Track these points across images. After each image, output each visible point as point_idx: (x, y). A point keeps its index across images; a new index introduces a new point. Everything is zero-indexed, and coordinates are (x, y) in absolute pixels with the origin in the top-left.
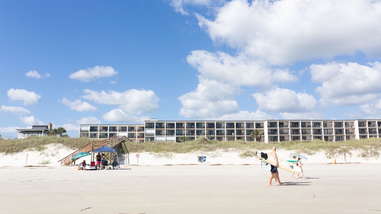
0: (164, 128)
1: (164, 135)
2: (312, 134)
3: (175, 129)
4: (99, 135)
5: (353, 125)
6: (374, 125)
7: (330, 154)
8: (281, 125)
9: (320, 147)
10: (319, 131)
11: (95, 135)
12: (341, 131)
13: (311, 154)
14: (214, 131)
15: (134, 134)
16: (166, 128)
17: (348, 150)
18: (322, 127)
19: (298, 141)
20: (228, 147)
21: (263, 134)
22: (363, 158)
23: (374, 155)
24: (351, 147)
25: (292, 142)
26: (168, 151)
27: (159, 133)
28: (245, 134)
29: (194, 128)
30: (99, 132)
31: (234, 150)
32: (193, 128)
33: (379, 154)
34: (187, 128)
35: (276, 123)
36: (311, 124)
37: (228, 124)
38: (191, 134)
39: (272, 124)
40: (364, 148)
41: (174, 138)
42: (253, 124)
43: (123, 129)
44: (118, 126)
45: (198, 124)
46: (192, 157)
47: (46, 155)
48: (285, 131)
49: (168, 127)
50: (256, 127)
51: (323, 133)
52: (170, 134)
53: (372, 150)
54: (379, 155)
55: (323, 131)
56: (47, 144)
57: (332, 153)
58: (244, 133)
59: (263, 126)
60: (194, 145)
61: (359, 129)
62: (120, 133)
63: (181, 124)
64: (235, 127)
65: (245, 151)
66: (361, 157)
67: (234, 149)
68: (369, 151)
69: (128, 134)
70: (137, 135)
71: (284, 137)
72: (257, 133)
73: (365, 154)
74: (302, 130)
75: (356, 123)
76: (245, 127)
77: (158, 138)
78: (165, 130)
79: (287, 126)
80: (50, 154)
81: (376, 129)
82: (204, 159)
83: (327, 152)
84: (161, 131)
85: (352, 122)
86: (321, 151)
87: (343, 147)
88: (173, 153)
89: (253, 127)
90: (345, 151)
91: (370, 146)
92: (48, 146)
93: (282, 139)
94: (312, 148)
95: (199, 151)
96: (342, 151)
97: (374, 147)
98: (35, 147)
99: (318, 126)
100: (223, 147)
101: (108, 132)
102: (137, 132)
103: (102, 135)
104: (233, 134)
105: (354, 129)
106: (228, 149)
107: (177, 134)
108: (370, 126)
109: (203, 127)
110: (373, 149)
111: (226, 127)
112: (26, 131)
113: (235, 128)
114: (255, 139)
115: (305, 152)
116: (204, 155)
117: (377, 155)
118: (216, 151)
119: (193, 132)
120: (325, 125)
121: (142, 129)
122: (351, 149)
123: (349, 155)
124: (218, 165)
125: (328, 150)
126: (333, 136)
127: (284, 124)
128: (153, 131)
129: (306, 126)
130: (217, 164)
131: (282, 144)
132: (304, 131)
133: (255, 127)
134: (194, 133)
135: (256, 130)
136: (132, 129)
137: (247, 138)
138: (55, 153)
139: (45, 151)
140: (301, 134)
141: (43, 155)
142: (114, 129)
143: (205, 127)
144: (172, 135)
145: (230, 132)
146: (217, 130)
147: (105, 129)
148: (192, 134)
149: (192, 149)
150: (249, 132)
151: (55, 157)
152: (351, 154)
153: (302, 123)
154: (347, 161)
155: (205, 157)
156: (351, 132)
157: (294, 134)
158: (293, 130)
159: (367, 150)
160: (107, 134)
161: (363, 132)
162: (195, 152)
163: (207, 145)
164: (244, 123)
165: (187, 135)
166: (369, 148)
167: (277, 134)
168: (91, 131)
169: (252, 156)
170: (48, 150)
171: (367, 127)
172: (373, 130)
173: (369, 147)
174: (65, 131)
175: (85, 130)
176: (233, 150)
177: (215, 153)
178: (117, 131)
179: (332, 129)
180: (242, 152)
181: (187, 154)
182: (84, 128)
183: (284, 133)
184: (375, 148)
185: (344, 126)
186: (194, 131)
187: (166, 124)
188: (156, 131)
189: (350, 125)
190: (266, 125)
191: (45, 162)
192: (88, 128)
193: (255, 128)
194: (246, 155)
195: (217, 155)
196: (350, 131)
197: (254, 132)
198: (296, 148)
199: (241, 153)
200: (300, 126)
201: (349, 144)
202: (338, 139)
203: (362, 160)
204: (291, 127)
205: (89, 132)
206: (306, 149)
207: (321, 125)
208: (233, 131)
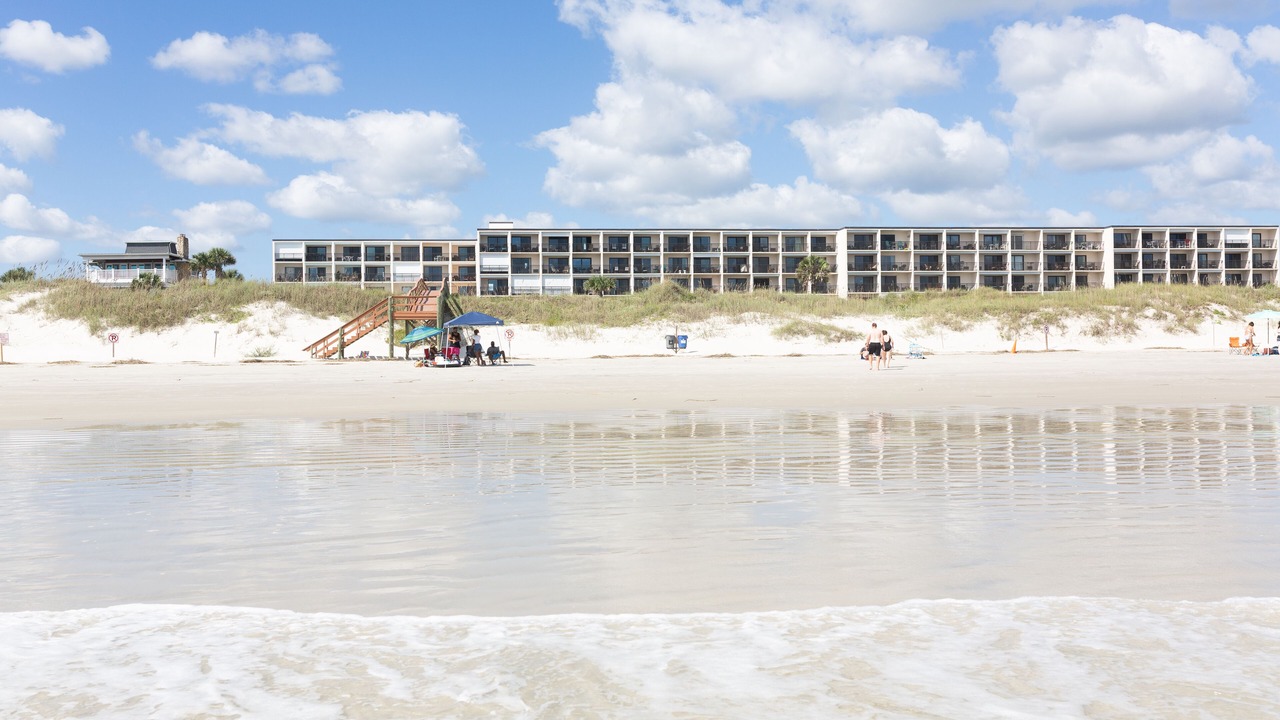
0: (537, 250)
1: (537, 271)
2: (977, 268)
3: (571, 253)
4: (333, 272)
5: (1100, 242)
6: (1160, 244)
7: (1010, 328)
8: (887, 243)
9: (985, 310)
10: (998, 261)
11: (322, 272)
12: (1062, 260)
13: (961, 329)
14: (688, 259)
15: (440, 267)
16: (544, 250)
17: (1059, 317)
18: (1008, 248)
19: (933, 291)
20: (741, 311)
21: (834, 269)
22: (1095, 338)
23: (1124, 330)
24: (1067, 309)
25: (914, 296)
26: (580, 321)
27: (520, 266)
28: (780, 268)
29: (628, 250)
30: (333, 263)
31: (759, 319)
32: (624, 250)
33: (1137, 328)
34: (605, 250)
35: (872, 236)
36: (977, 239)
37: (728, 238)
38: (617, 269)
39: (860, 240)
40: (1099, 311)
41: (566, 281)
42: (803, 238)
43: (409, 254)
44: (392, 244)
45: (637, 239)
46: (651, 336)
47: (254, 332)
48: (899, 261)
49: (547, 247)
50: (814, 249)
51: (1009, 267)
52: (553, 270)
53: (1120, 317)
54: (1137, 331)
55: (1009, 259)
56: (248, 302)
57: (1016, 325)
58: (777, 265)
59: (834, 244)
60: (650, 306)
61: (1116, 255)
62: (399, 265)
63: (589, 239)
64: (751, 248)
65: (787, 322)
66: (1090, 336)
67: (758, 315)
68: (1112, 322)
69: (425, 267)
70: (450, 271)
71: (894, 278)
72: (816, 264)
73: (1101, 327)
74: (949, 256)
75: (1108, 238)
76: (780, 250)
77: (518, 282)
78: (539, 259)
79: (906, 246)
80: (265, 330)
81: (1164, 253)
82: (683, 342)
83: (1004, 324)
84: (527, 260)
85: (1097, 234)
86: (989, 320)
87: (1046, 310)
88: (595, 326)
89: (803, 247)
90: (1051, 320)
91: (1118, 307)
92: (250, 308)
93: (889, 284)
94: (966, 314)
95: (665, 320)
96: (1043, 320)
97: (1127, 308)
98: (215, 310)
99: (997, 245)
100: (728, 311)
101: (363, 263)
102: (450, 263)
103: (343, 271)
104: (742, 270)
105: (1100, 254)
106: (743, 315)
107: (576, 271)
108: (1149, 247)
109: (654, 247)
110: (1124, 316)
111: (722, 249)
112: (108, 261)
113: (750, 252)
114: (810, 284)
115: (946, 324)
116: (680, 333)
117: (1133, 330)
118: (710, 320)
119: (622, 263)
120: (1017, 242)
121: (465, 252)
122: (1067, 315)
123: (1059, 330)
124: (725, 356)
125: (1005, 320)
126: (1037, 276)
127: (898, 239)
128: (503, 261)
129: (962, 245)
130: (723, 353)
131: (887, 302)
132: (953, 261)
133: (809, 249)
134: (628, 265)
135: (812, 257)
136: (434, 252)
137: (787, 280)
138: (276, 327)
139: (249, 321)
140: (945, 268)
141: (244, 334)
142: (379, 253)
143: (662, 248)
144: (561, 272)
145: (735, 264)
146: (695, 258)
147: (353, 252)
148: (622, 270)
149: (643, 315)
150: (792, 264)
151: (280, 337)
152: (1064, 327)
153: (948, 235)
154: (1050, 348)
155: (685, 338)
156: (1093, 264)
157: (924, 269)
158: (922, 257)
159: (1107, 318)
160: (357, 270)
161: (1127, 264)
162: (655, 323)
163: (684, 305)
164: (777, 236)
165: (605, 271)
166: (1113, 313)
167: (876, 269)
168: (308, 259)
169: (806, 335)
170: (255, 320)
171: (1139, 248)
172: (1155, 259)
173: (1114, 310)
174: (231, 261)
175: (291, 257)
176: (755, 317)
177: (708, 327)
178: (389, 259)
179: (1037, 255)
180: (781, 323)
181: (634, 330)
182: (287, 252)
183: (895, 267)
184: (1131, 313)
185: (1072, 246)
186: (626, 261)
187: (543, 238)
188: (514, 260)
189: (1089, 243)
190: (842, 240)
191: (261, 351)
192: (300, 251)
193: (809, 252)
194: (790, 331)
195: (715, 331)
196: (1090, 260)
197: (807, 263)
198: (924, 313)
199: (778, 326)
200: (944, 247)
201: (1063, 303)
202: (1052, 284)
203: (1091, 344)
204: (915, 248)
205: (304, 261)
206: (949, 315)
207: (1005, 242)
208: (744, 260)
